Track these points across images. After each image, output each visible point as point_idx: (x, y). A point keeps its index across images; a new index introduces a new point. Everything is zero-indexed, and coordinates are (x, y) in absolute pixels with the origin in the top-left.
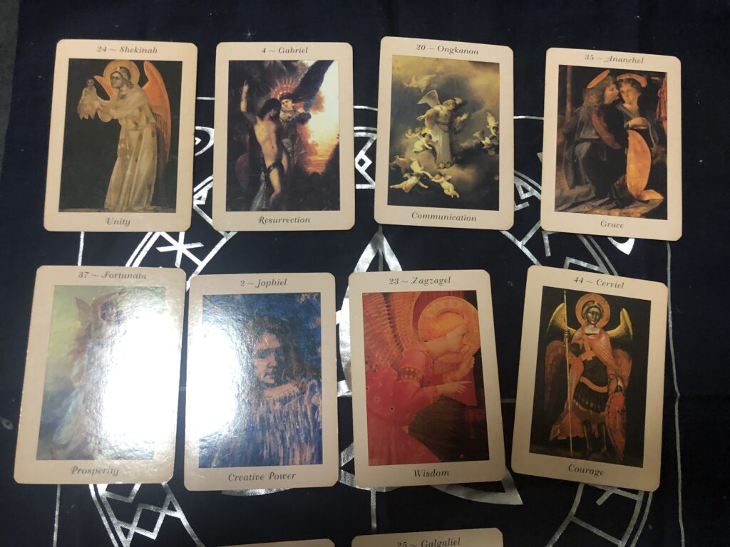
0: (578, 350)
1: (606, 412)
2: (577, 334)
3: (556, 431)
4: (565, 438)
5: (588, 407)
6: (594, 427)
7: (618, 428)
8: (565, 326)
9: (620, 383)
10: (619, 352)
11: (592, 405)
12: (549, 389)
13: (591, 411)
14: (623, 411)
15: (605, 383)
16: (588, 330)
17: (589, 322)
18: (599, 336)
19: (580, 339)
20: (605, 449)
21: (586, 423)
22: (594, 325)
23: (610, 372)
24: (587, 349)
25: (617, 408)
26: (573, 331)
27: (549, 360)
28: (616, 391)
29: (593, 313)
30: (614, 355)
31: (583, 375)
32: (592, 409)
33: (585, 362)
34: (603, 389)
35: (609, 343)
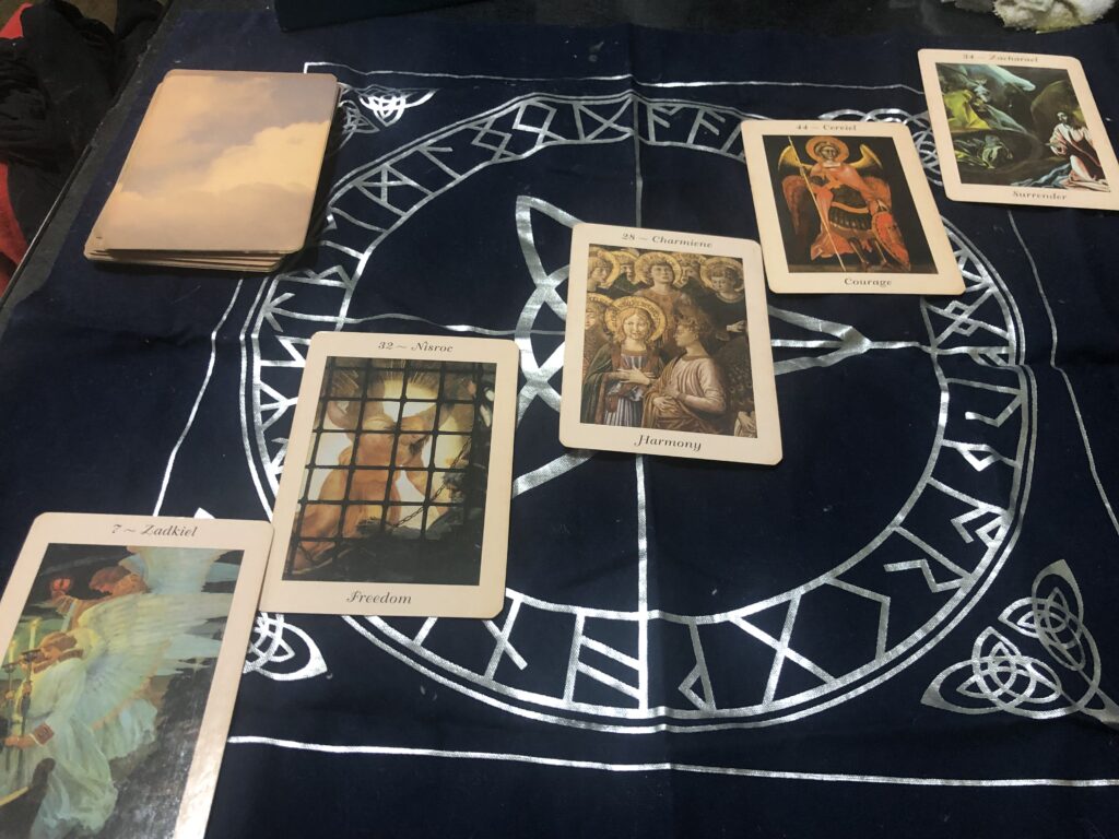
0: (821, 182)
1: (874, 229)
2: (815, 169)
3: (817, 251)
4: (830, 256)
5: (851, 226)
6: (864, 243)
7: (893, 241)
8: (798, 163)
9: (881, 204)
10: (871, 179)
11: (854, 224)
12: (796, 215)
13: (855, 231)
14: (894, 227)
15: (863, 205)
16: (825, 165)
17: (825, 158)
18: (842, 169)
19: (819, 172)
20: (885, 261)
21: (853, 240)
22: (834, 160)
23: (865, 196)
24: (831, 179)
25: (887, 225)
26: (808, 167)
27: (788, 193)
28: (879, 210)
29: (828, 151)
30: (865, 181)
31: (834, 200)
32: (856, 227)
33: (832, 190)
34: (864, 211)
35: (857, 174)
